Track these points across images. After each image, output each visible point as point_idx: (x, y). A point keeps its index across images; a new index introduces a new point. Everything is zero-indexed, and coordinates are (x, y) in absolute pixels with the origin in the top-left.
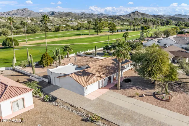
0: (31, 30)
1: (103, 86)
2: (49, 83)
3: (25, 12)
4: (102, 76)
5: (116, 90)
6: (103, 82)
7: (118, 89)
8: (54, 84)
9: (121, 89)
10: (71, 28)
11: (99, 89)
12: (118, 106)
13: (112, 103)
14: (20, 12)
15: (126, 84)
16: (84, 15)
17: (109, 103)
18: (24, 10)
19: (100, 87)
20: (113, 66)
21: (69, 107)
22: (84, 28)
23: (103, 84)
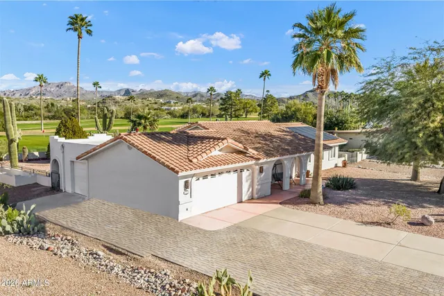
0: (65, 113)
1: (256, 196)
2: (55, 188)
3: (63, 89)
4: (252, 152)
5: (307, 206)
6: (256, 181)
7: (314, 204)
8: (69, 190)
9: (325, 203)
10: (164, 113)
11: (240, 202)
12: (330, 250)
13: (299, 242)
14: (52, 89)
15: (340, 194)
16: (198, 97)
17: (289, 241)
18: (62, 85)
19: (245, 198)
20: (288, 137)
21: (101, 253)
22: (197, 112)
23: (256, 187)
